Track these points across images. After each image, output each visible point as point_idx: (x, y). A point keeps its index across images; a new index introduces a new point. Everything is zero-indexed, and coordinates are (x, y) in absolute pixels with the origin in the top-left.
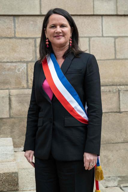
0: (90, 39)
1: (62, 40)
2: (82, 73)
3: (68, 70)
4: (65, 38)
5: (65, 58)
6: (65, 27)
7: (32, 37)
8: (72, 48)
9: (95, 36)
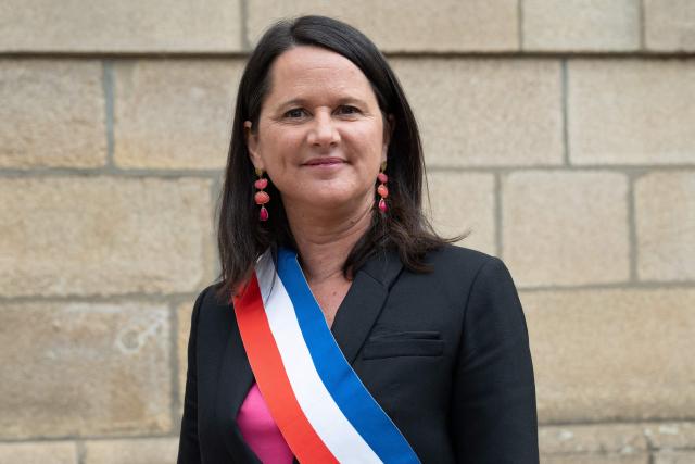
0: (503, 179)
1: (343, 182)
2: (440, 354)
3: (372, 339)
4: (357, 170)
5: (354, 275)
6: (357, 115)
7: (200, 166)
8: (389, 225)
9: (530, 163)
